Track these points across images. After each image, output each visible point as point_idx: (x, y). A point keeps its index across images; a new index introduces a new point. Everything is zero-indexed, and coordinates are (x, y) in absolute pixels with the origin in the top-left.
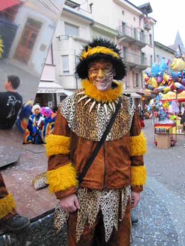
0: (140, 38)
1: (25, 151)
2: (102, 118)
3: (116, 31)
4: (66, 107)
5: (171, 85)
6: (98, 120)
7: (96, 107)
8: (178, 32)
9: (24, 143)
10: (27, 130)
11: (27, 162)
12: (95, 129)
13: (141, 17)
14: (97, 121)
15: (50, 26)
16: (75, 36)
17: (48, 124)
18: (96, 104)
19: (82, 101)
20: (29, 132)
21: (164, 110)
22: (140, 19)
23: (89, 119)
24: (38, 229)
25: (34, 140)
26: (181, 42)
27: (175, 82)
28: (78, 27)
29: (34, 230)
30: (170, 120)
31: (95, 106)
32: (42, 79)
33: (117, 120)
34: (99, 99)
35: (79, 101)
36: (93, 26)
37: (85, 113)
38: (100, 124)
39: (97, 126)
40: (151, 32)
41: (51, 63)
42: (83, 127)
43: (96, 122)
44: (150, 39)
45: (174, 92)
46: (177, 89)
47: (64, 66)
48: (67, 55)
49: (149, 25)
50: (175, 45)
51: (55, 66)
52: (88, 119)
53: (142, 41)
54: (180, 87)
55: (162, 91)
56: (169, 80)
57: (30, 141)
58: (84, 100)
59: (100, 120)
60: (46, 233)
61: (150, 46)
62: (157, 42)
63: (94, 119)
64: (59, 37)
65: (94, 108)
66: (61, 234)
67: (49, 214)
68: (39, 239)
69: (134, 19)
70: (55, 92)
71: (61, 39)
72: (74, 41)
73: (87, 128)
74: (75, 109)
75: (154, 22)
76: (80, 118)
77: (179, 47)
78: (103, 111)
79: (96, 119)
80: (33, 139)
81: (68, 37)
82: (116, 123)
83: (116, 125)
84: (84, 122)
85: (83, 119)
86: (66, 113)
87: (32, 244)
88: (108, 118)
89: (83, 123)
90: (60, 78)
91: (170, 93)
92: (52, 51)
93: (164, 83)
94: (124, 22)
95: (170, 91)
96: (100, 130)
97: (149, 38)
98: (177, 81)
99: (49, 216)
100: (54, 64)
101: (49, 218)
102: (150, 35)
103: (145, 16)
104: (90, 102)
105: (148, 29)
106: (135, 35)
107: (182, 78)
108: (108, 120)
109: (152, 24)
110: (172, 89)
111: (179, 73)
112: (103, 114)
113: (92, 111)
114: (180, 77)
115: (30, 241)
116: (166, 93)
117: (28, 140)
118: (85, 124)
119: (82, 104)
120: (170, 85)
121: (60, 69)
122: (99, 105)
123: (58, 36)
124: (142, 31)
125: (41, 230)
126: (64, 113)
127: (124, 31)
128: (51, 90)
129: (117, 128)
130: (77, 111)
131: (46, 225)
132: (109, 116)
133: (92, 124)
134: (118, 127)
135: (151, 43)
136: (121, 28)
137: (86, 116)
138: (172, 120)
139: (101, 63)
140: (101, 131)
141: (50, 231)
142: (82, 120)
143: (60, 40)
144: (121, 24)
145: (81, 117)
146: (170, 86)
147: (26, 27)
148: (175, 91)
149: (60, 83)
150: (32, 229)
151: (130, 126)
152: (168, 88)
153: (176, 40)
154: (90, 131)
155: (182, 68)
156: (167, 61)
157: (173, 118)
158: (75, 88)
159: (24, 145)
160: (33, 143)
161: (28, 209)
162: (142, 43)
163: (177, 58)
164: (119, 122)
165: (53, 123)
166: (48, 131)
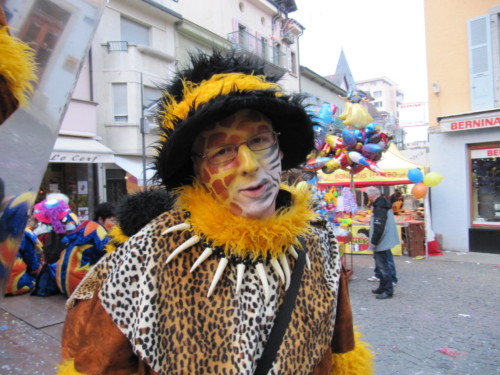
0: (274, 57)
1: (9, 321)
2: (250, 315)
3: (228, 41)
4: (122, 278)
5: (342, 155)
6: (237, 321)
7: (231, 277)
8: (342, 52)
9: (9, 295)
10: (19, 261)
12: (229, 354)
13: (275, 17)
14: (234, 326)
15: (87, 19)
16: (142, 46)
17: (75, 249)
18: (228, 265)
19: (180, 255)
20: (25, 266)
21: (327, 207)
22: (274, 22)
23: (209, 320)
25: (37, 286)
26: (348, 70)
27: (350, 150)
28: (148, 28)
30: (339, 228)
31: (226, 273)
32: (62, 132)
33: (297, 314)
34: (239, 249)
35: (171, 257)
36: (179, 28)
37: (193, 303)
38: (244, 337)
39: (236, 344)
40: (293, 47)
41: (87, 98)
42: (185, 351)
43: (231, 330)
44: (293, 61)
45: (347, 170)
46: (353, 165)
47: (116, 106)
48: (125, 84)
49: (291, 35)
50: (337, 75)
51: (96, 104)
52: (202, 321)
53: (276, 64)
54: (361, 161)
55: (324, 168)
56: (338, 146)
57: (26, 288)
58: (189, 255)
59: (247, 322)
61: (292, 74)
62: (306, 68)
63: (226, 320)
64: (108, 46)
65: (225, 282)
69: (263, 20)
70: (95, 162)
71: (112, 48)
72: (139, 56)
73: (200, 355)
74: (159, 287)
75: (299, 29)
76: (177, 320)
77: (345, 79)
78: (253, 287)
79: (231, 319)
80: (34, 283)
81: (128, 46)
82: (296, 326)
83: (294, 332)
84: (192, 333)
85: (185, 321)
86: (118, 298)
88: (270, 312)
89: (186, 336)
90: (106, 132)
91: (340, 171)
92: (91, 71)
93: (328, 151)
94: (244, 24)
95: (339, 167)
96: (246, 360)
97: (290, 59)
98: (352, 148)
100: (95, 100)
102: (293, 54)
103: (283, 16)
104: (209, 258)
105: (288, 42)
106: (264, 51)
107: (363, 143)
108: (268, 319)
109: (296, 33)
110: (344, 164)
111: (357, 132)
112: (254, 298)
113: (215, 292)
114: (359, 141)
116: (331, 172)
117: (20, 286)
118: (193, 342)
119: (181, 269)
120: (339, 155)
121: (108, 112)
122: (241, 267)
123: (105, 42)
124: (278, 45)
126: (112, 302)
127: (241, 42)
128: (86, 156)
129: (298, 343)
130: (164, 292)
132: (273, 304)
133: (218, 340)
134: (302, 338)
135: (293, 68)
136: (237, 35)
137: (197, 311)
138: (344, 227)
139: (240, 127)
140: (249, 364)
142: (182, 327)
143: (109, 51)
144: (237, 29)
145: (181, 315)
146: (340, 158)
147: (32, 16)
148: (349, 168)
149: (107, 142)
151: (332, 329)
152: (336, 161)
153: (338, 67)
154: (212, 364)
155: (364, 123)
156: (333, 108)
157: (346, 225)
159: (9, 299)
160: (34, 293)
162: (276, 68)
163: (353, 102)
164: (305, 320)
165: (88, 246)
166: (74, 266)
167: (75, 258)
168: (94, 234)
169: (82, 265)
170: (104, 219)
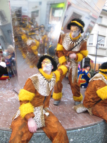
11: (68, 94)
16: (99, 23)
17: (80, 75)
24: (77, 134)
29: (75, 134)
48: (93, 34)
60: (81, 138)
66: (88, 141)
67: (84, 128)
68: (77, 140)
87: (73, 141)
99: (83, 129)
101: (84, 130)
115: (73, 139)
125: (79, 135)
131: (82, 133)
141: (83, 137)
150: (74, 133)
158: (95, 54)
161: (72, 122)
165: (83, 74)
166: (80, 78)
167: (80, 77)
168: (85, 71)
169: (82, 79)
170: (86, 67)
